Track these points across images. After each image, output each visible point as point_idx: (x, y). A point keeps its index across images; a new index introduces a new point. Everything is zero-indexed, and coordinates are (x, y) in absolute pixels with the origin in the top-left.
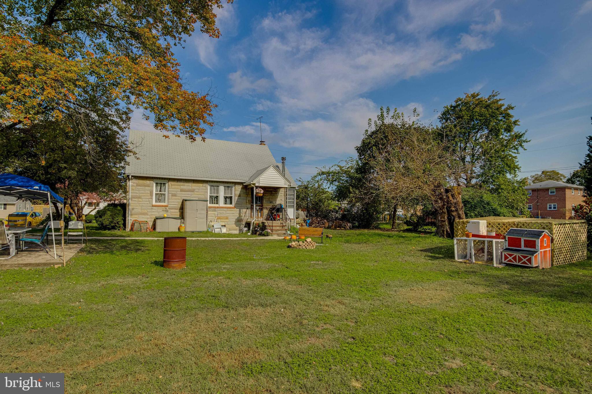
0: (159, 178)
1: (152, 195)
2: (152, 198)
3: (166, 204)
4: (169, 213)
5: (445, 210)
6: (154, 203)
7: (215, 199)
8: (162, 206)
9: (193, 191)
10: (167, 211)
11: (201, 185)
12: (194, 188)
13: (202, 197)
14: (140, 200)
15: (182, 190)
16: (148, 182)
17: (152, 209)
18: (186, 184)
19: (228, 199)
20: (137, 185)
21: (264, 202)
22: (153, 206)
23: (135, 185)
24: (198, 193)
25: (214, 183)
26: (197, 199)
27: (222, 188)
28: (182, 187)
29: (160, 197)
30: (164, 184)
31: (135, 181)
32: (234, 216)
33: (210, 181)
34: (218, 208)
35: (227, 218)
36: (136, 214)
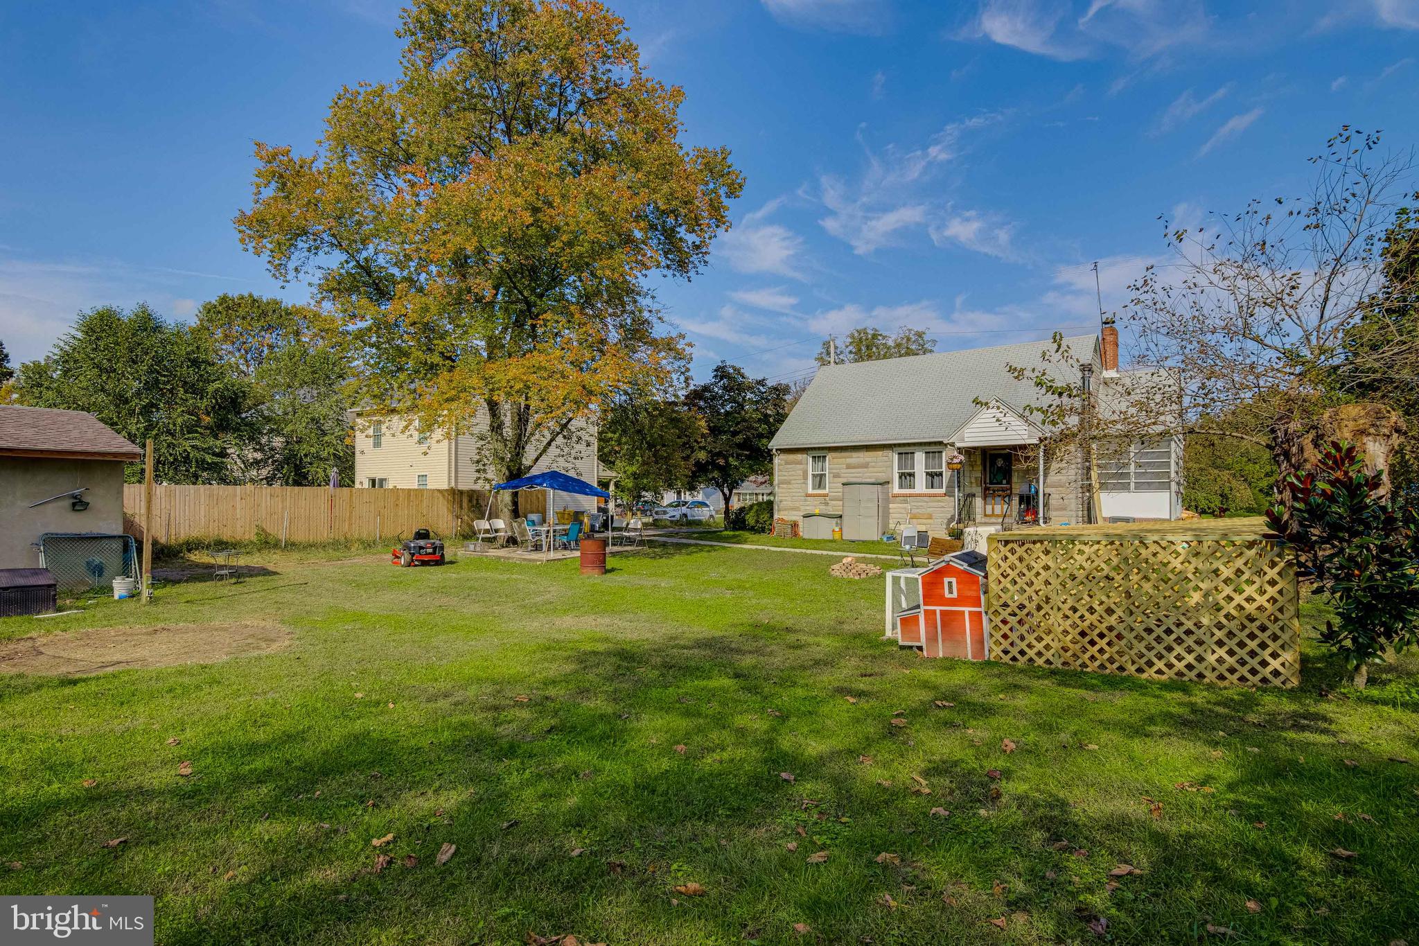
0: (814, 449)
1: (805, 478)
2: (807, 484)
3: (827, 491)
4: (829, 508)
6: (810, 491)
7: (907, 477)
8: (819, 495)
9: (866, 466)
10: (827, 504)
11: (880, 453)
12: (867, 459)
13: (882, 477)
14: (790, 486)
15: (849, 467)
16: (799, 457)
17: (806, 501)
18: (855, 454)
19: (933, 476)
20: (787, 463)
21: (1015, 479)
22: (808, 495)
23: (783, 462)
24: (875, 470)
25: (905, 450)
26: (872, 480)
27: (920, 457)
28: (849, 461)
29: (820, 480)
30: (824, 457)
31: (783, 456)
32: (943, 512)
33: (895, 445)
34: (911, 495)
35: (930, 517)
36: (785, 510)
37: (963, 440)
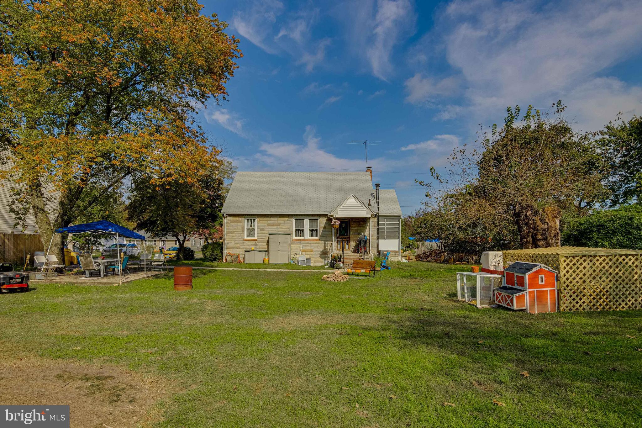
0: (249, 215)
1: (243, 230)
2: (243, 234)
3: (256, 238)
4: (258, 247)
5: (530, 239)
6: (246, 238)
7: (300, 232)
8: (252, 240)
9: (279, 225)
10: (256, 245)
11: (286, 219)
12: (279, 222)
13: (288, 231)
14: (233, 235)
15: (269, 225)
16: (240, 219)
17: (243, 243)
18: (273, 219)
19: (313, 231)
20: (232, 222)
21: (351, 233)
22: (244, 240)
23: (229, 222)
24: (283, 227)
25: (299, 218)
26: (283, 232)
27: (307, 221)
28: (269, 222)
29: (251, 232)
30: (255, 219)
31: (229, 218)
32: (319, 248)
33: (295, 215)
34: (302, 240)
35: (312, 251)
36: (231, 248)
37: (337, 214)
